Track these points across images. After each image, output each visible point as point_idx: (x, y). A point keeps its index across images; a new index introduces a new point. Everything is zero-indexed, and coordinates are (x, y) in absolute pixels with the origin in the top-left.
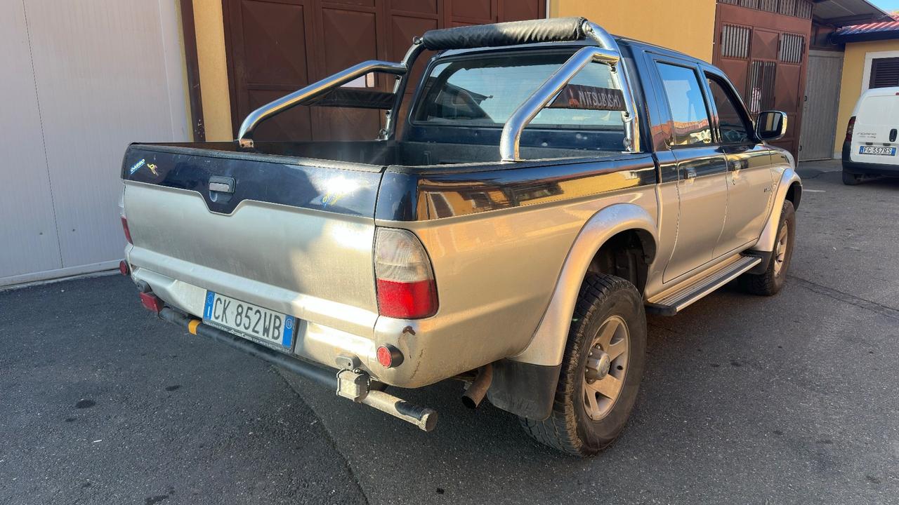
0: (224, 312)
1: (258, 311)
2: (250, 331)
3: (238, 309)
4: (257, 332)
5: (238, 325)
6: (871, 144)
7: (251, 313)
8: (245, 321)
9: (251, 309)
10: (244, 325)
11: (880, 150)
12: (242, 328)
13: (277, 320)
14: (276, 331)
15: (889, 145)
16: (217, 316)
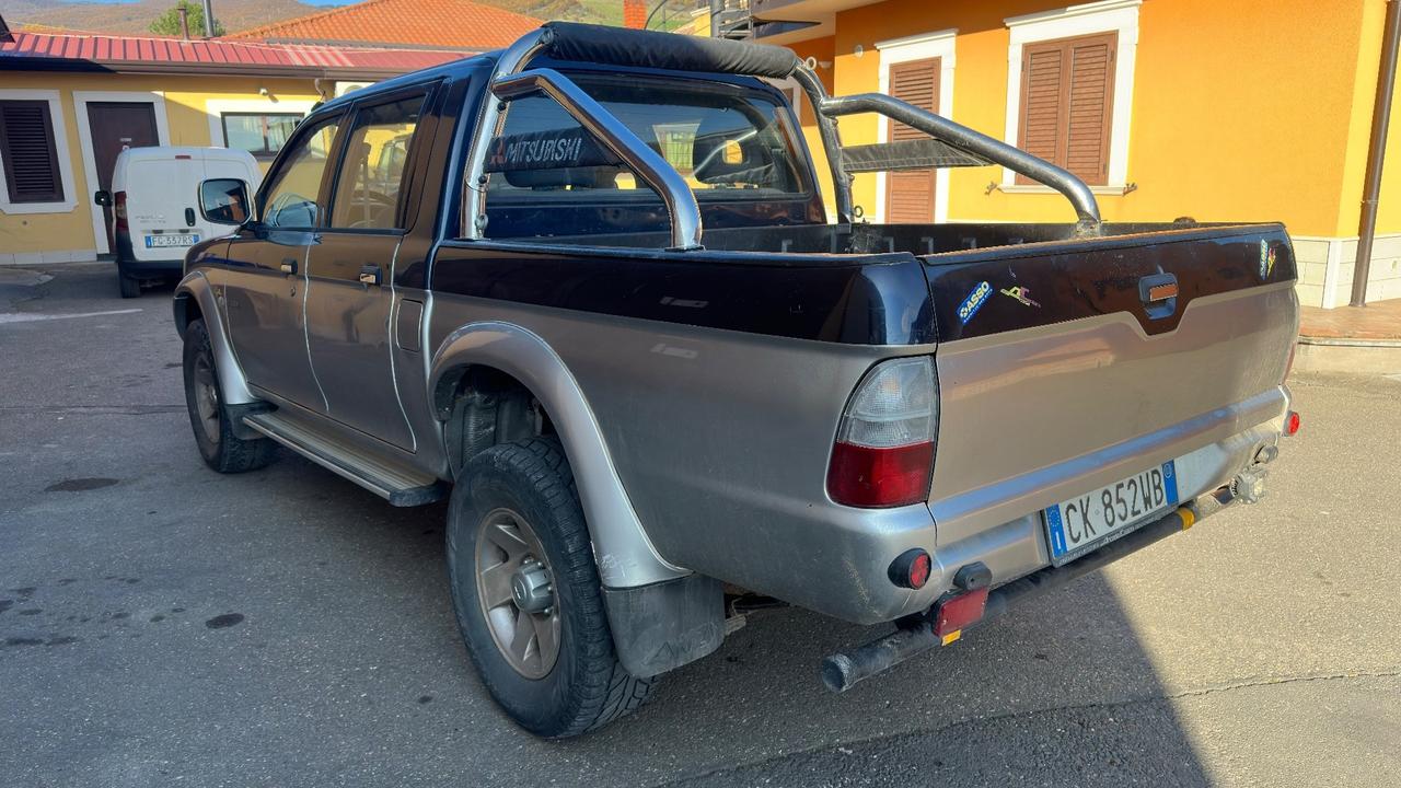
0: (1086, 521)
1: (1132, 482)
2: (1131, 519)
3: (1103, 499)
4: (1139, 512)
5: (1111, 524)
6: (160, 232)
7: (1124, 493)
8: (1119, 509)
9: (1121, 486)
10: (1120, 516)
11: (177, 240)
12: (1119, 524)
13: (1156, 476)
14: (1158, 491)
15: (187, 231)
16: (1075, 536)
